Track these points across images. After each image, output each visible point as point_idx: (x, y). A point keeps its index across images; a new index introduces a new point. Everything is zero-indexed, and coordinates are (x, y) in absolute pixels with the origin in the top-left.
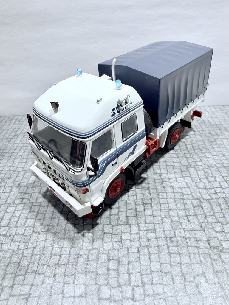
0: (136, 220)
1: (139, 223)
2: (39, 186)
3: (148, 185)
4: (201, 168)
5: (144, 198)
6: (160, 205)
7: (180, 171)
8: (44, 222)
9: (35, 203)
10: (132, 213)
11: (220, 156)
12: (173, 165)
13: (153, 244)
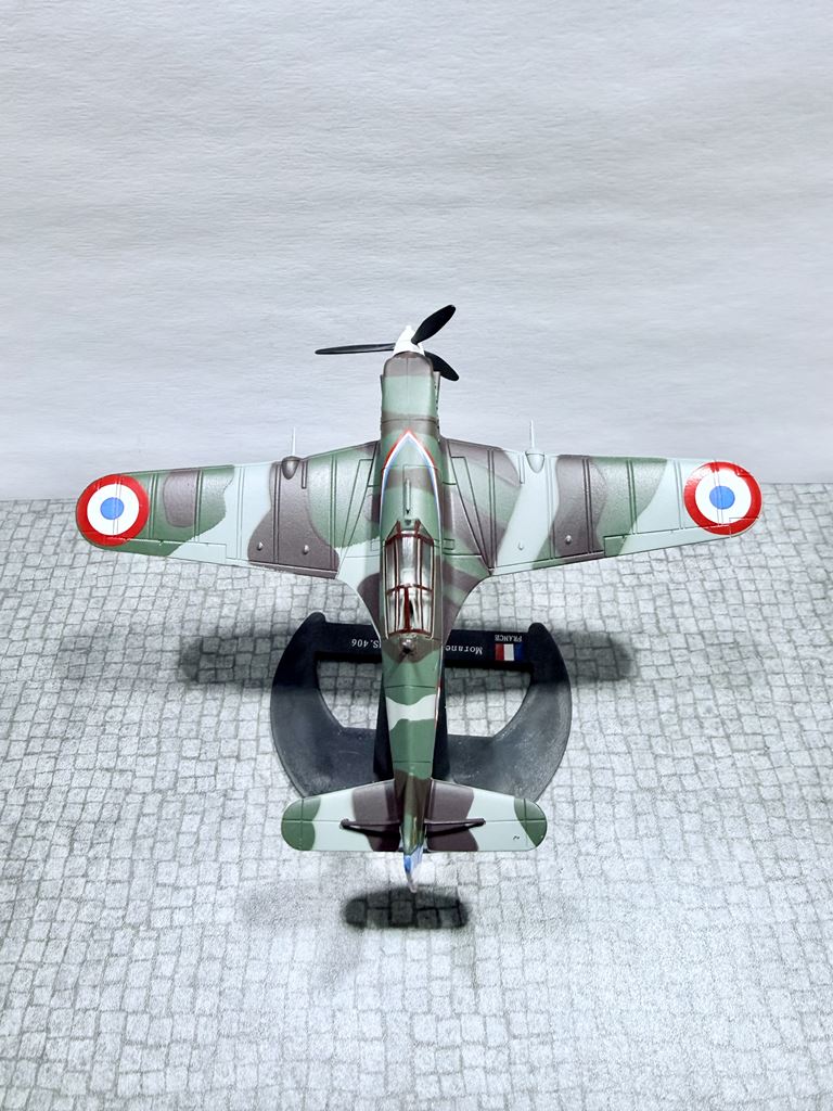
2: (214, 857)
4: (693, 804)
11: (755, 753)
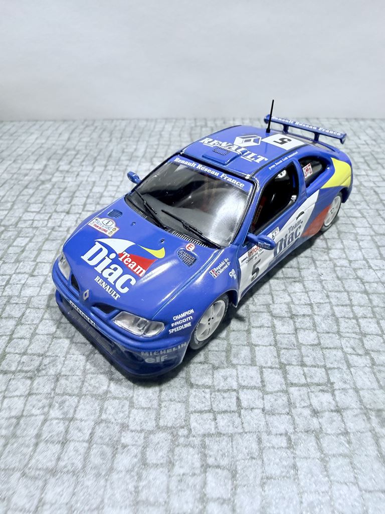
0: (275, 354)
1: (285, 365)
3: (299, 271)
5: (292, 302)
6: (337, 321)
7: (373, 246)
8: (31, 347)
9: (16, 298)
10: (263, 337)
12: (355, 232)
13: (330, 424)
